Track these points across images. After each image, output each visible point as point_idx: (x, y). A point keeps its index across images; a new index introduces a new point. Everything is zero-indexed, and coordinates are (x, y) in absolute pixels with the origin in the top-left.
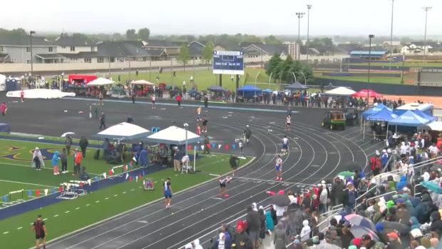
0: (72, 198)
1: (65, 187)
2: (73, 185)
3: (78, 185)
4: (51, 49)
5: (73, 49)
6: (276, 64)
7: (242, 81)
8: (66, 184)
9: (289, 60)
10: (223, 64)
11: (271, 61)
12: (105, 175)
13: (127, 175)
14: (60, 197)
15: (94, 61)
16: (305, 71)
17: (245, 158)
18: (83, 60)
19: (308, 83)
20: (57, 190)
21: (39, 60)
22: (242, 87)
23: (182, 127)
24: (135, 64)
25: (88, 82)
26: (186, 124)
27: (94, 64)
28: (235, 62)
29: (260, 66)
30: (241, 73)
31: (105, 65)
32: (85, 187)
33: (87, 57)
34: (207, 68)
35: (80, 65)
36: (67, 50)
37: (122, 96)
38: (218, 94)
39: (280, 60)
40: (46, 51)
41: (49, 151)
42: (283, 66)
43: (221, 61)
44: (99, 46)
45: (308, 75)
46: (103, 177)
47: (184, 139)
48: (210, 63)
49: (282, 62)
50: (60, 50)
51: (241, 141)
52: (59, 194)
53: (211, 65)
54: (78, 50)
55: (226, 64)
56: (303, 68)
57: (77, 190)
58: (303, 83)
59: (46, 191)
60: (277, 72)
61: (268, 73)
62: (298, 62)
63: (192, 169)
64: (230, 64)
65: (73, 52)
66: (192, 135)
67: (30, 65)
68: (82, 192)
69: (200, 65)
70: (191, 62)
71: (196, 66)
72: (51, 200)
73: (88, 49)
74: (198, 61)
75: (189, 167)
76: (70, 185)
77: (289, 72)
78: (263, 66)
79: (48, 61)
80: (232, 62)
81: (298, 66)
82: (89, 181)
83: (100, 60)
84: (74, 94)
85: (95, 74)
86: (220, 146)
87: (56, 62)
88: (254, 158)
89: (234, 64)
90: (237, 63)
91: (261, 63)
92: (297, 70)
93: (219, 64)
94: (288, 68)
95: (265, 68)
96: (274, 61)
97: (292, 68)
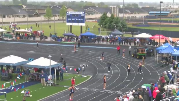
6: (104, 20)
7: (84, 30)
9: (112, 17)
10: (72, 19)
11: (101, 17)
13: (13, 88)
16: (122, 23)
17: (86, 76)
19: (125, 31)
22: (84, 33)
23: (48, 58)
26: (50, 56)
28: (80, 18)
29: (95, 20)
30: (83, 24)
34: (63, 22)
37: (10, 39)
38: (70, 37)
39: (107, 17)
42: (109, 20)
43: (71, 18)
45: (124, 26)
47: (49, 65)
48: (65, 18)
49: (108, 18)
51: (84, 66)
53: (65, 20)
55: (74, 19)
56: (121, 21)
58: (121, 30)
60: (105, 24)
61: (100, 25)
62: (118, 18)
63: (54, 83)
64: (77, 19)
66: (53, 63)
69: (59, 20)
70: (53, 18)
71: (56, 21)
74: (57, 18)
75: (52, 82)
77: (113, 24)
78: (97, 20)
80: (78, 18)
81: (118, 21)
86: (71, 69)
88: (92, 76)
89: (79, 19)
90: (82, 19)
91: (96, 18)
92: (117, 23)
93: (70, 19)
94: (111, 22)
95: (98, 22)
96: (103, 17)
97: (114, 22)
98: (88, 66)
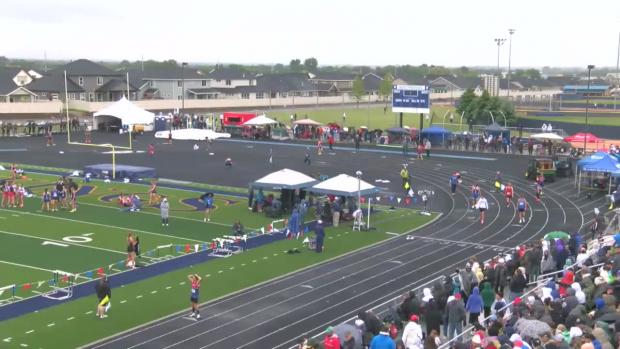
0: (226, 256)
1: (218, 243)
2: (227, 241)
3: (232, 242)
4: (204, 83)
5: (229, 83)
6: (469, 102)
8: (218, 239)
9: (486, 97)
10: (404, 100)
11: (463, 97)
12: (263, 230)
13: (288, 231)
14: (212, 254)
15: (253, 96)
16: (505, 110)
17: (429, 214)
18: (240, 95)
19: (509, 125)
20: (209, 246)
21: (191, 96)
22: (427, 128)
23: (355, 176)
24: (299, 100)
25: (246, 120)
26: (359, 173)
27: (253, 100)
28: (419, 98)
29: (448, 103)
30: (426, 111)
31: (265, 101)
32: (240, 243)
33: (244, 91)
34: (385, 105)
35: (236, 101)
36: (222, 84)
37: (285, 138)
39: (474, 96)
40: (199, 86)
41: (200, 200)
42: (478, 104)
43: (402, 97)
44: (258, 79)
45: (509, 114)
46: (261, 232)
47: (357, 189)
48: (389, 99)
49: (477, 99)
50: (214, 84)
51: (425, 193)
52: (211, 251)
53: (390, 102)
54: (235, 84)
55: (407, 101)
56: (503, 106)
57: (232, 247)
58: (502, 124)
59: (197, 246)
60: (470, 111)
61: (460, 111)
62: (496, 99)
63: (366, 226)
64: (413, 101)
65: (228, 86)
66: (366, 186)
67: (181, 101)
68: (236, 249)
69: (377, 102)
70: (366, 98)
71: (372, 103)
72: (202, 257)
73: (245, 83)
74: (374, 97)
75: (361, 224)
76: (223, 240)
77: (485, 110)
78: (453, 103)
79: (200, 97)
80: (415, 98)
81: (496, 103)
82: (245, 238)
83: (259, 96)
84: (229, 135)
85: (256, 111)
86: (399, 200)
87: (209, 98)
88: (441, 214)
89: (418, 101)
90: (423, 100)
91: (451, 99)
92: (495, 109)
93: (400, 100)
94: (483, 106)
95: (456, 106)
96: (467, 97)
97: (489, 106)
98: (433, 193)
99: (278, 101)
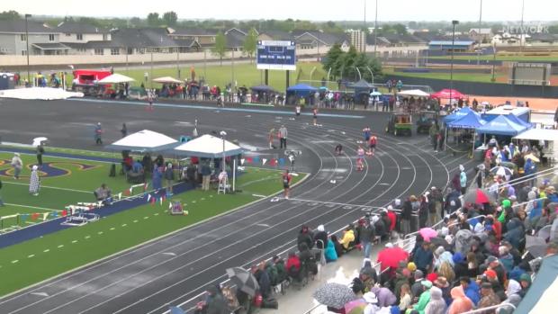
0: (81, 225)
1: (71, 210)
2: (82, 208)
3: (87, 209)
4: (52, 37)
5: (80, 37)
6: (335, 58)
7: (293, 78)
8: (72, 207)
9: (353, 53)
10: (269, 57)
11: (330, 53)
12: (120, 195)
13: (150, 196)
14: (65, 223)
15: (107, 52)
16: (372, 66)
17: (296, 175)
18: (93, 51)
19: (376, 81)
20: (61, 214)
21: (37, 51)
22: (293, 86)
23: (219, 136)
24: (158, 57)
25: (100, 78)
26: (223, 133)
27: (107, 57)
28: (284, 54)
29: (315, 59)
30: (292, 68)
31: (122, 57)
32: (96, 210)
33: (98, 47)
34: (249, 62)
35: (89, 57)
36: (73, 39)
37: (144, 97)
38: (262, 94)
39: (341, 52)
40: (46, 40)
41: (50, 165)
42: (346, 60)
43: (268, 54)
44: (113, 34)
45: (376, 71)
46: (117, 197)
47: (221, 151)
48: (254, 55)
49: (344, 55)
50: (63, 38)
52: (64, 219)
53: (254, 59)
54: (87, 38)
55: (273, 57)
56: (370, 61)
57: (87, 215)
58: (369, 80)
59: (46, 215)
60: (337, 68)
61: (326, 68)
62: (364, 55)
63: (231, 189)
64: (278, 57)
65: (79, 41)
66: (231, 147)
67: (25, 57)
68: (93, 217)
69: (241, 58)
70: (229, 54)
71: (236, 59)
72: (54, 227)
73: (99, 38)
74: (238, 54)
75: (227, 186)
76: (78, 208)
77: (353, 67)
78: (320, 59)
79: (48, 53)
80: (281, 55)
81: (363, 60)
83: (115, 51)
84: (82, 95)
85: (108, 70)
86: (265, 161)
87: (58, 53)
88: (308, 175)
89: (284, 57)
90: (288, 56)
91: (317, 55)
92: (362, 65)
93: (265, 57)
94: (351, 62)
95: (322, 62)
96: (334, 53)
97: (356, 63)
98: (301, 153)
99: (135, 57)
